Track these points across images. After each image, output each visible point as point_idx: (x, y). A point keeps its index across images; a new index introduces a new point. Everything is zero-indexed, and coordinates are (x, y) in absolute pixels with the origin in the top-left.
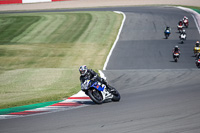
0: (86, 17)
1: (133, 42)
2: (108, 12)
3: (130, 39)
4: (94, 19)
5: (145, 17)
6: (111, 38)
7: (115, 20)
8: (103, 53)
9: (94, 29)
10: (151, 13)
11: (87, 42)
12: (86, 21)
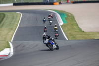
0: (2, 15)
1: (26, 27)
2: (13, 13)
3: (25, 26)
4: (6, 16)
5: (32, 15)
6: (15, 25)
7: (17, 17)
8: (11, 33)
9: (6, 21)
10: (35, 13)
11: (3, 28)
12: (2, 17)
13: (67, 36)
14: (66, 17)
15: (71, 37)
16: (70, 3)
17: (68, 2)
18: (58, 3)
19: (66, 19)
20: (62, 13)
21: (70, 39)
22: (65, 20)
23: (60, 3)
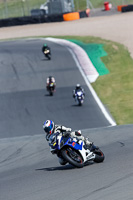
13: (111, 113)
14: (104, 54)
15: (126, 115)
16: (113, 12)
17: (107, 9)
18: (77, 15)
19: (105, 61)
20: (90, 45)
21: (121, 122)
22: (103, 66)
23: (83, 15)
